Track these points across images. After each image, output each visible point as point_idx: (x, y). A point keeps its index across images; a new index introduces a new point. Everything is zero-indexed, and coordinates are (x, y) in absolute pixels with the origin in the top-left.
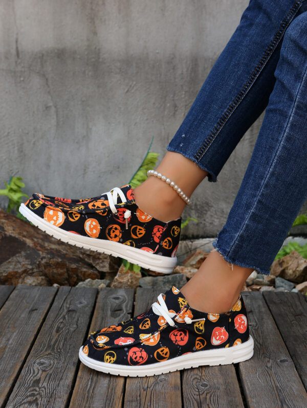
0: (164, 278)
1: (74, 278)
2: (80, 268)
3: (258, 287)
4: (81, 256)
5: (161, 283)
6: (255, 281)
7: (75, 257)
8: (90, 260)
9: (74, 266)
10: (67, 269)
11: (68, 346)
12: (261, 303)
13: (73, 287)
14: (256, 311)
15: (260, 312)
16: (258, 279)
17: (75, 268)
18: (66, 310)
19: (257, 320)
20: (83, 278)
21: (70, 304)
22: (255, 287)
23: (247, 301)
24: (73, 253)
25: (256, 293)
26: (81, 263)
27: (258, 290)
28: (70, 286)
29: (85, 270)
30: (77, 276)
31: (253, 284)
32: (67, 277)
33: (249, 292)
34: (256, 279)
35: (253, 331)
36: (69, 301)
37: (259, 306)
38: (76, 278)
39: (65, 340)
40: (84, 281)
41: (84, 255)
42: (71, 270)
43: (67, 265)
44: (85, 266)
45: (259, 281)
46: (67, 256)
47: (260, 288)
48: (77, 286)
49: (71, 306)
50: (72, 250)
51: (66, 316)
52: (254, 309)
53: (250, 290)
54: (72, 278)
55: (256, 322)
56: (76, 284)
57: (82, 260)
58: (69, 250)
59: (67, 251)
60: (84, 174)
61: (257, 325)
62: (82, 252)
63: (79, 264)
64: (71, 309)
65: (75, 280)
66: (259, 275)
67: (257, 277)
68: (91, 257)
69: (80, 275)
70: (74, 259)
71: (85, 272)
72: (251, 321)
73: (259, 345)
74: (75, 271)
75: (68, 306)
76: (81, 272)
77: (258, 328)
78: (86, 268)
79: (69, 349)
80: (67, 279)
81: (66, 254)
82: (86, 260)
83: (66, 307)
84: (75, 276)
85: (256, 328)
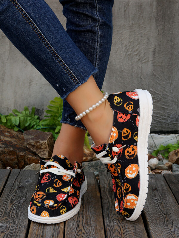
0: (89, 164)
1: (23, 162)
2: (26, 155)
3: (160, 171)
4: (27, 146)
5: (87, 167)
6: (157, 166)
7: (23, 147)
8: (34, 149)
9: (22, 154)
10: (17, 156)
11: (20, 214)
12: (163, 182)
13: (21, 170)
14: (160, 189)
15: (163, 189)
16: (160, 165)
17: (23, 155)
18: (17, 187)
19: (160, 196)
20: (29, 163)
21: (20, 182)
22: (157, 171)
23: (152, 181)
24: (21, 144)
25: (159, 175)
26: (27, 151)
27: (160, 173)
28: (19, 168)
29: (30, 156)
30: (25, 161)
31: (156, 169)
32: (17, 162)
33: (154, 175)
34: (158, 165)
35: (159, 203)
36: (19, 180)
37: (162, 185)
38: (24, 162)
39: (17, 209)
40: (30, 165)
41: (30, 146)
42: (20, 156)
43: (17, 153)
44: (30, 154)
45: (160, 167)
46: (17, 146)
47: (161, 172)
48: (24, 169)
49: (20, 184)
50: (20, 142)
51: (17, 191)
52: (158, 188)
53: (154, 173)
54: (21, 163)
55: (160, 197)
56: (24, 167)
57: (28, 149)
58: (18, 142)
59: (17, 143)
60: (29, 86)
61: (161, 199)
62: (28, 143)
63: (26, 152)
64: (21, 185)
65: (23, 164)
66: (160, 162)
67: (159, 164)
68: (35, 147)
69: (26, 160)
70: (22, 148)
71: (30, 158)
72: (157, 196)
73: (164, 214)
74: (23, 157)
75: (18, 184)
76: (28, 158)
77: (162, 202)
78: (31, 155)
79: (21, 216)
80: (17, 164)
81: (17, 145)
82: (31, 149)
83: (17, 184)
84: (23, 161)
85: (161, 201)
